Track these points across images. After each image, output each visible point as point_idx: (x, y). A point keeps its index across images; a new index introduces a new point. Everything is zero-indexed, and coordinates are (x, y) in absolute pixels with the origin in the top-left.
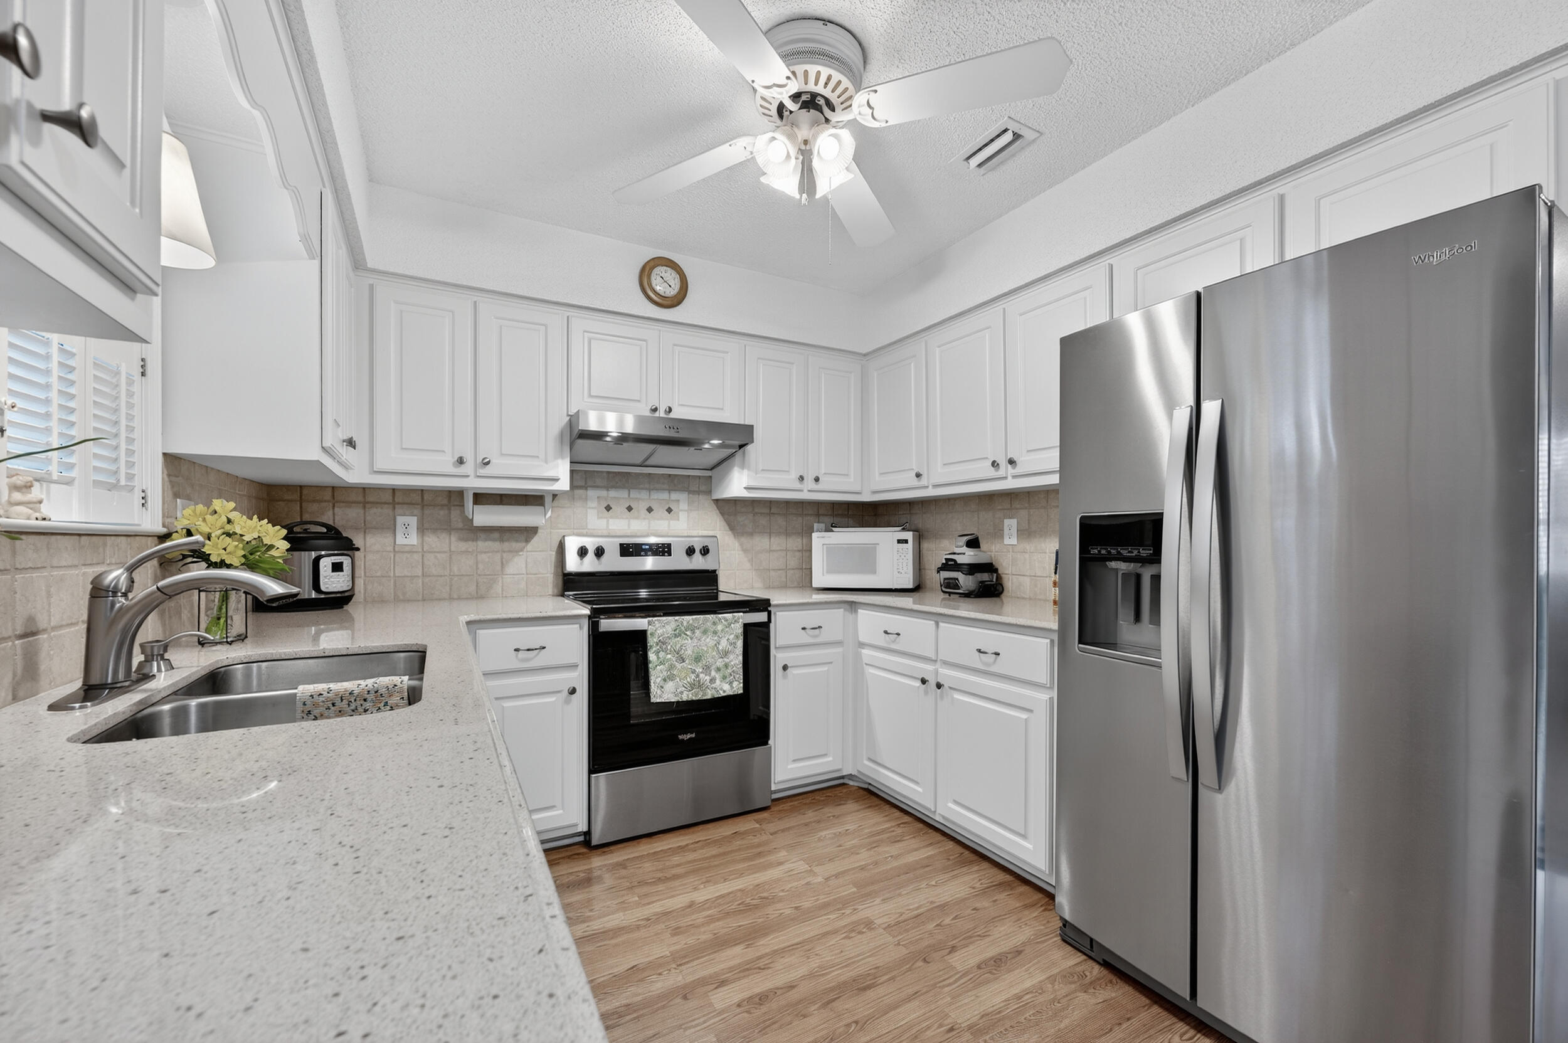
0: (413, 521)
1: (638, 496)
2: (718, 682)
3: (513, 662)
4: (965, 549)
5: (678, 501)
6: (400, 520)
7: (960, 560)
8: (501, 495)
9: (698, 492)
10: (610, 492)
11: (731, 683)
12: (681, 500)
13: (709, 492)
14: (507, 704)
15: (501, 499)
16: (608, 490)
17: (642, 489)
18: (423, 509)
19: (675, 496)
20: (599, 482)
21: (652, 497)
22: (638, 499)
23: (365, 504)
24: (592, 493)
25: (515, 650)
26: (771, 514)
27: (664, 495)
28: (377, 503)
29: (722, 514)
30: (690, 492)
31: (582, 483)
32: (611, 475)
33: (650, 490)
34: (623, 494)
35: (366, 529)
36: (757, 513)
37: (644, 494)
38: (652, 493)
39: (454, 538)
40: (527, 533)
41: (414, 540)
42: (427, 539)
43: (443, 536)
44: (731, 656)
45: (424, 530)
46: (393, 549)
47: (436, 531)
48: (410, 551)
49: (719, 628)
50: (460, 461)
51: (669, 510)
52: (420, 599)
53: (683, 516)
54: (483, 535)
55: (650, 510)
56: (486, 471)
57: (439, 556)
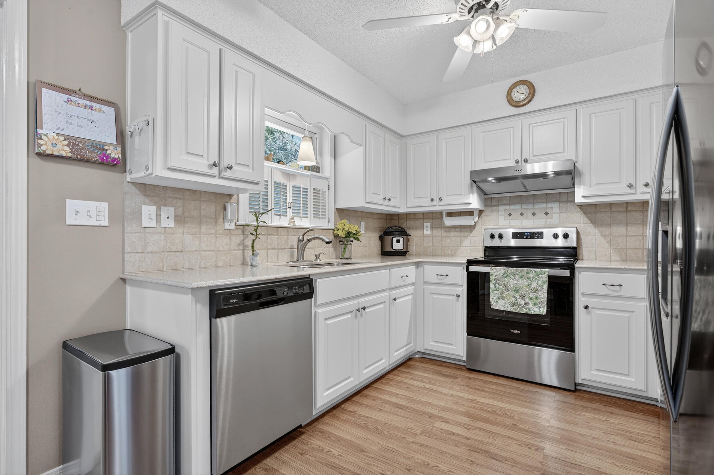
0: (429, 225)
1: (526, 207)
2: (531, 306)
3: (435, 279)
5: (552, 208)
6: (425, 224)
8: (460, 212)
9: (567, 202)
10: (511, 206)
11: (539, 308)
12: (554, 208)
14: (434, 296)
15: (460, 214)
16: (510, 206)
17: (528, 203)
18: (432, 220)
19: (550, 205)
20: (505, 202)
21: (536, 207)
22: (527, 209)
23: (415, 219)
24: (501, 208)
25: (437, 275)
26: (627, 211)
27: (544, 205)
28: (419, 218)
29: (585, 213)
30: (560, 202)
31: (496, 204)
32: (511, 198)
33: (534, 203)
34: (518, 207)
35: (415, 228)
36: (614, 212)
37: (530, 206)
38: (535, 204)
39: (443, 231)
40: (471, 228)
41: (429, 232)
42: (434, 232)
43: (439, 230)
44: (540, 293)
45: (432, 228)
46: (422, 236)
47: (436, 228)
48: (428, 236)
49: (531, 276)
50: (432, 200)
51: (547, 214)
52: (432, 255)
53: (556, 216)
54: (453, 230)
55: (534, 214)
56: (442, 203)
57: (438, 238)
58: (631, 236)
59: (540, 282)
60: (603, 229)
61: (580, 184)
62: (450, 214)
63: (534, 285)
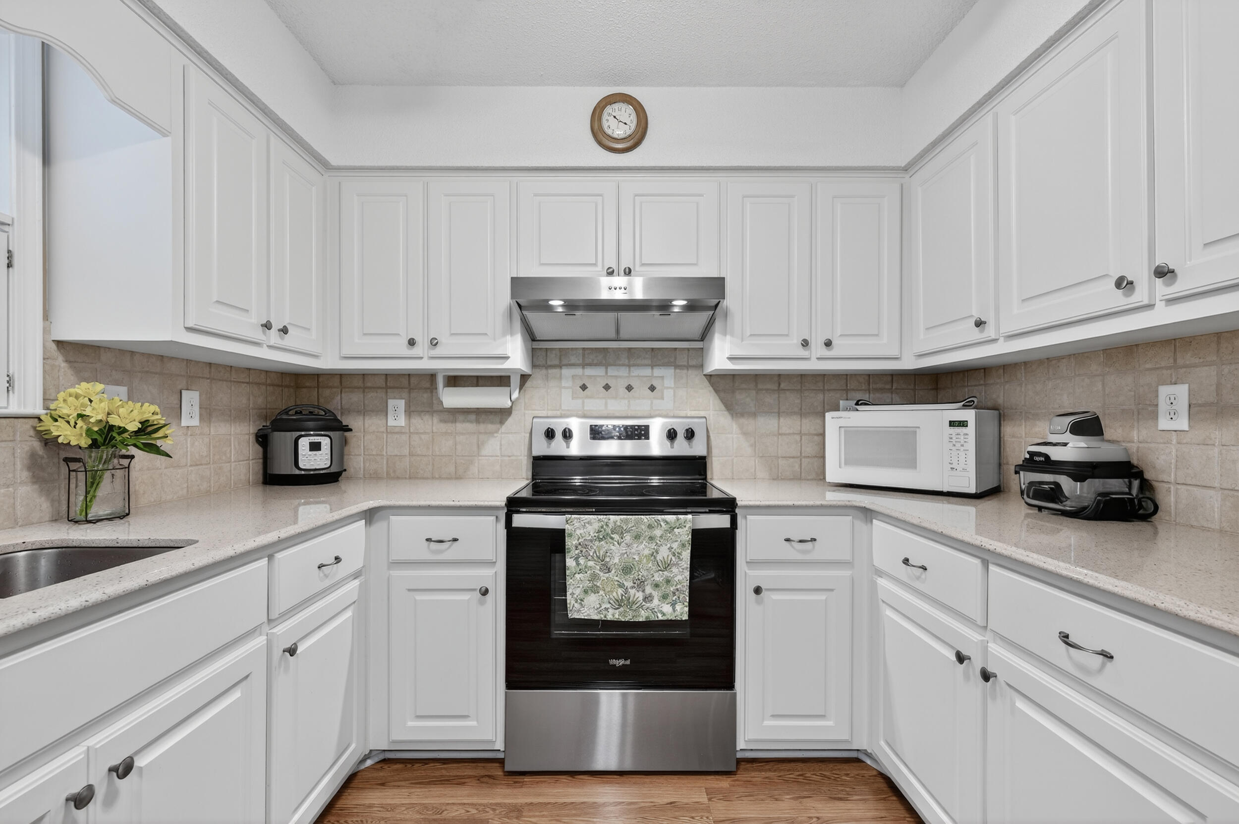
0: (401, 404)
1: (616, 373)
2: (655, 601)
4: (1068, 437)
5: (662, 377)
6: (391, 403)
7: (1057, 454)
8: (477, 377)
9: (688, 367)
10: (585, 370)
11: (672, 604)
12: (666, 376)
13: (701, 366)
15: (477, 381)
16: (583, 368)
17: (620, 365)
18: (410, 393)
19: (658, 372)
20: (573, 360)
21: (632, 374)
22: (616, 377)
23: (365, 389)
24: (566, 372)
26: (779, 389)
27: (647, 371)
28: (374, 388)
29: (717, 391)
30: (677, 367)
31: (557, 362)
32: (587, 352)
33: (629, 366)
34: (599, 371)
35: (364, 412)
36: (761, 390)
37: (623, 372)
38: (632, 369)
39: (436, 420)
40: (502, 414)
41: (401, 421)
42: (413, 421)
43: (427, 417)
44: (675, 570)
45: (409, 412)
46: (383, 429)
47: (420, 413)
48: (400, 431)
49: (658, 532)
50: (412, 343)
51: (652, 388)
52: (407, 476)
53: (668, 394)
54: (461, 417)
55: (629, 388)
56: (437, 351)
57: (423, 436)
58: (785, 434)
59: (675, 546)
60: (743, 421)
61: (725, 333)
62: (455, 381)
63: (664, 553)
